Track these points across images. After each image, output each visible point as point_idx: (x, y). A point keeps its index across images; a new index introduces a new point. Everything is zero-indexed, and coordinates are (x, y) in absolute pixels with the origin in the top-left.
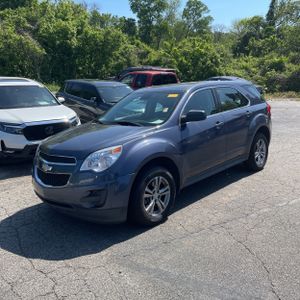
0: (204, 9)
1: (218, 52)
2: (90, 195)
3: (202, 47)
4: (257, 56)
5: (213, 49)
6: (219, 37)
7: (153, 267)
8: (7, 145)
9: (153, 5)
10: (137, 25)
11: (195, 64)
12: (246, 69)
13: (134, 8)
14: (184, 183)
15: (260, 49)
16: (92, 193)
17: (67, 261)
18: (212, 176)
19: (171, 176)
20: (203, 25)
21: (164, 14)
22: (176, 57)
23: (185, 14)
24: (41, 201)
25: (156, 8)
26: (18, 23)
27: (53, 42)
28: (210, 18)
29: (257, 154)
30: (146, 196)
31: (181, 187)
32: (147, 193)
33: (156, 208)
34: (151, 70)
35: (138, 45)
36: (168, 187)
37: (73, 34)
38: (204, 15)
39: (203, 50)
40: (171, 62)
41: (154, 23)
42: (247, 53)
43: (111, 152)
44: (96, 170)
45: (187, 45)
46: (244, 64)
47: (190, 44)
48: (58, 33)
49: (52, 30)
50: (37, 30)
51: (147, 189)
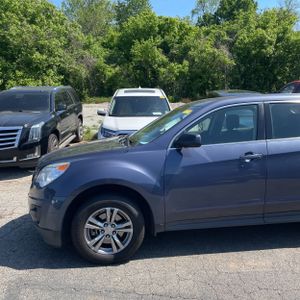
26: (218, 37)
30: (89, 227)
32: (91, 223)
37: (270, 43)
49: (247, 40)
50: (233, 43)
51: (91, 219)
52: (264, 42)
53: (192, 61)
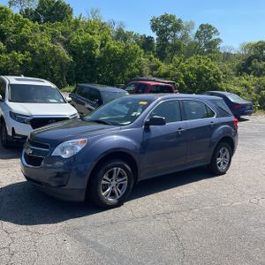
0: (215, 32)
1: (221, 70)
2: (57, 176)
3: (206, 65)
4: (258, 76)
5: (216, 67)
6: (227, 56)
7: (93, 240)
8: (16, 132)
9: (170, 26)
10: (155, 42)
11: (199, 79)
12: (246, 86)
13: (154, 27)
14: (142, 176)
15: (261, 70)
16: (59, 175)
17: (28, 226)
18: (174, 173)
19: (129, 169)
20: (212, 45)
21: (179, 35)
22: (183, 72)
23: (198, 35)
24: (25, 180)
25: (172, 29)
26: (54, 35)
27: (81, 52)
28: (219, 40)
29: (219, 160)
30: (103, 182)
31: (139, 180)
32: (105, 180)
33: (113, 194)
34: (154, 81)
35: (151, 59)
36: (126, 178)
37: (97, 46)
38: (214, 37)
39: (207, 68)
40: (178, 75)
41: (170, 41)
42: (249, 73)
43: (77, 143)
44: (63, 156)
45: (193, 62)
46: (245, 82)
47: (196, 62)
48: (85, 44)
49: (80, 41)
50: (68, 42)
51: (105, 177)
52: (92, 45)
53: (33, 52)
